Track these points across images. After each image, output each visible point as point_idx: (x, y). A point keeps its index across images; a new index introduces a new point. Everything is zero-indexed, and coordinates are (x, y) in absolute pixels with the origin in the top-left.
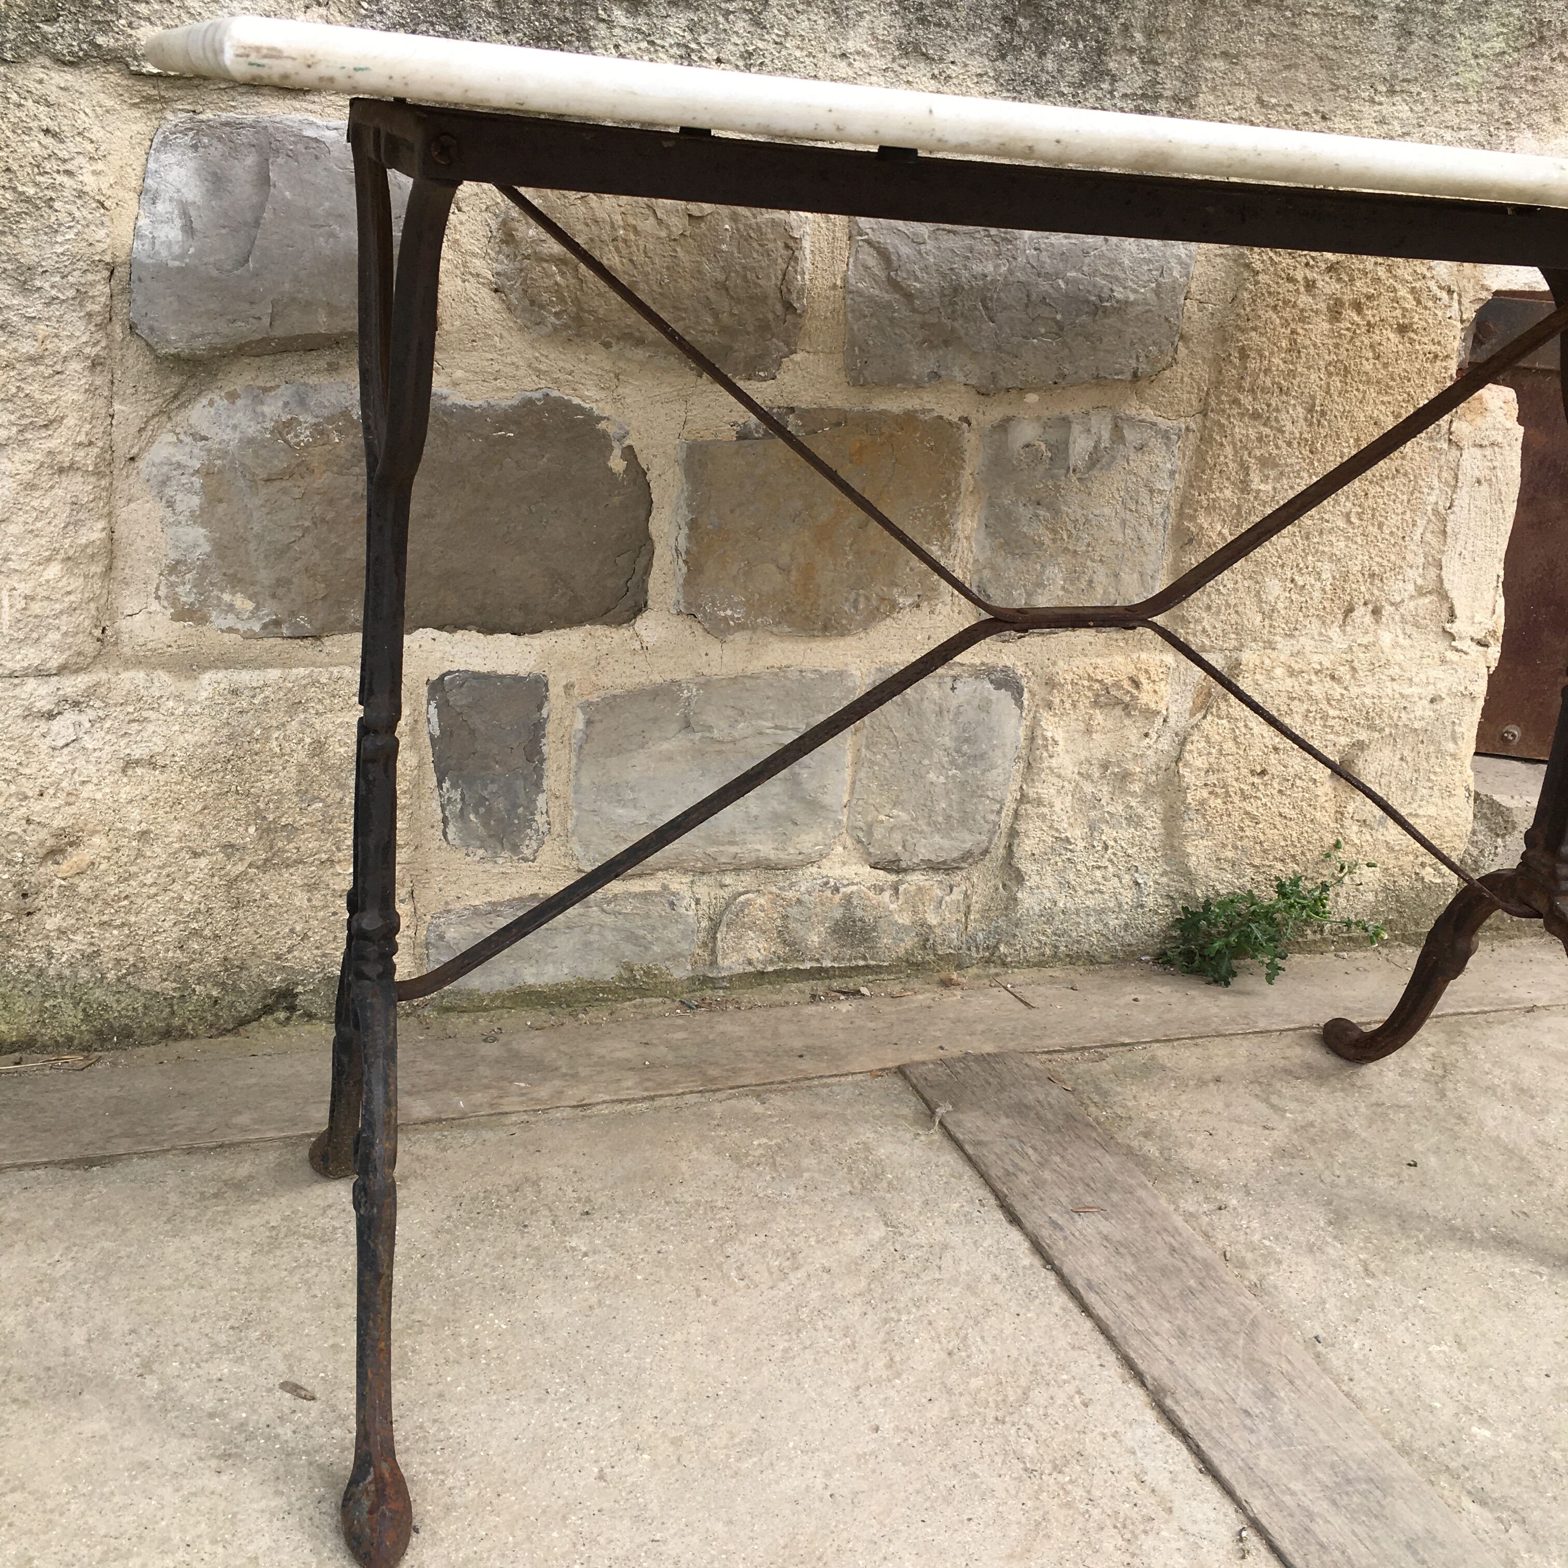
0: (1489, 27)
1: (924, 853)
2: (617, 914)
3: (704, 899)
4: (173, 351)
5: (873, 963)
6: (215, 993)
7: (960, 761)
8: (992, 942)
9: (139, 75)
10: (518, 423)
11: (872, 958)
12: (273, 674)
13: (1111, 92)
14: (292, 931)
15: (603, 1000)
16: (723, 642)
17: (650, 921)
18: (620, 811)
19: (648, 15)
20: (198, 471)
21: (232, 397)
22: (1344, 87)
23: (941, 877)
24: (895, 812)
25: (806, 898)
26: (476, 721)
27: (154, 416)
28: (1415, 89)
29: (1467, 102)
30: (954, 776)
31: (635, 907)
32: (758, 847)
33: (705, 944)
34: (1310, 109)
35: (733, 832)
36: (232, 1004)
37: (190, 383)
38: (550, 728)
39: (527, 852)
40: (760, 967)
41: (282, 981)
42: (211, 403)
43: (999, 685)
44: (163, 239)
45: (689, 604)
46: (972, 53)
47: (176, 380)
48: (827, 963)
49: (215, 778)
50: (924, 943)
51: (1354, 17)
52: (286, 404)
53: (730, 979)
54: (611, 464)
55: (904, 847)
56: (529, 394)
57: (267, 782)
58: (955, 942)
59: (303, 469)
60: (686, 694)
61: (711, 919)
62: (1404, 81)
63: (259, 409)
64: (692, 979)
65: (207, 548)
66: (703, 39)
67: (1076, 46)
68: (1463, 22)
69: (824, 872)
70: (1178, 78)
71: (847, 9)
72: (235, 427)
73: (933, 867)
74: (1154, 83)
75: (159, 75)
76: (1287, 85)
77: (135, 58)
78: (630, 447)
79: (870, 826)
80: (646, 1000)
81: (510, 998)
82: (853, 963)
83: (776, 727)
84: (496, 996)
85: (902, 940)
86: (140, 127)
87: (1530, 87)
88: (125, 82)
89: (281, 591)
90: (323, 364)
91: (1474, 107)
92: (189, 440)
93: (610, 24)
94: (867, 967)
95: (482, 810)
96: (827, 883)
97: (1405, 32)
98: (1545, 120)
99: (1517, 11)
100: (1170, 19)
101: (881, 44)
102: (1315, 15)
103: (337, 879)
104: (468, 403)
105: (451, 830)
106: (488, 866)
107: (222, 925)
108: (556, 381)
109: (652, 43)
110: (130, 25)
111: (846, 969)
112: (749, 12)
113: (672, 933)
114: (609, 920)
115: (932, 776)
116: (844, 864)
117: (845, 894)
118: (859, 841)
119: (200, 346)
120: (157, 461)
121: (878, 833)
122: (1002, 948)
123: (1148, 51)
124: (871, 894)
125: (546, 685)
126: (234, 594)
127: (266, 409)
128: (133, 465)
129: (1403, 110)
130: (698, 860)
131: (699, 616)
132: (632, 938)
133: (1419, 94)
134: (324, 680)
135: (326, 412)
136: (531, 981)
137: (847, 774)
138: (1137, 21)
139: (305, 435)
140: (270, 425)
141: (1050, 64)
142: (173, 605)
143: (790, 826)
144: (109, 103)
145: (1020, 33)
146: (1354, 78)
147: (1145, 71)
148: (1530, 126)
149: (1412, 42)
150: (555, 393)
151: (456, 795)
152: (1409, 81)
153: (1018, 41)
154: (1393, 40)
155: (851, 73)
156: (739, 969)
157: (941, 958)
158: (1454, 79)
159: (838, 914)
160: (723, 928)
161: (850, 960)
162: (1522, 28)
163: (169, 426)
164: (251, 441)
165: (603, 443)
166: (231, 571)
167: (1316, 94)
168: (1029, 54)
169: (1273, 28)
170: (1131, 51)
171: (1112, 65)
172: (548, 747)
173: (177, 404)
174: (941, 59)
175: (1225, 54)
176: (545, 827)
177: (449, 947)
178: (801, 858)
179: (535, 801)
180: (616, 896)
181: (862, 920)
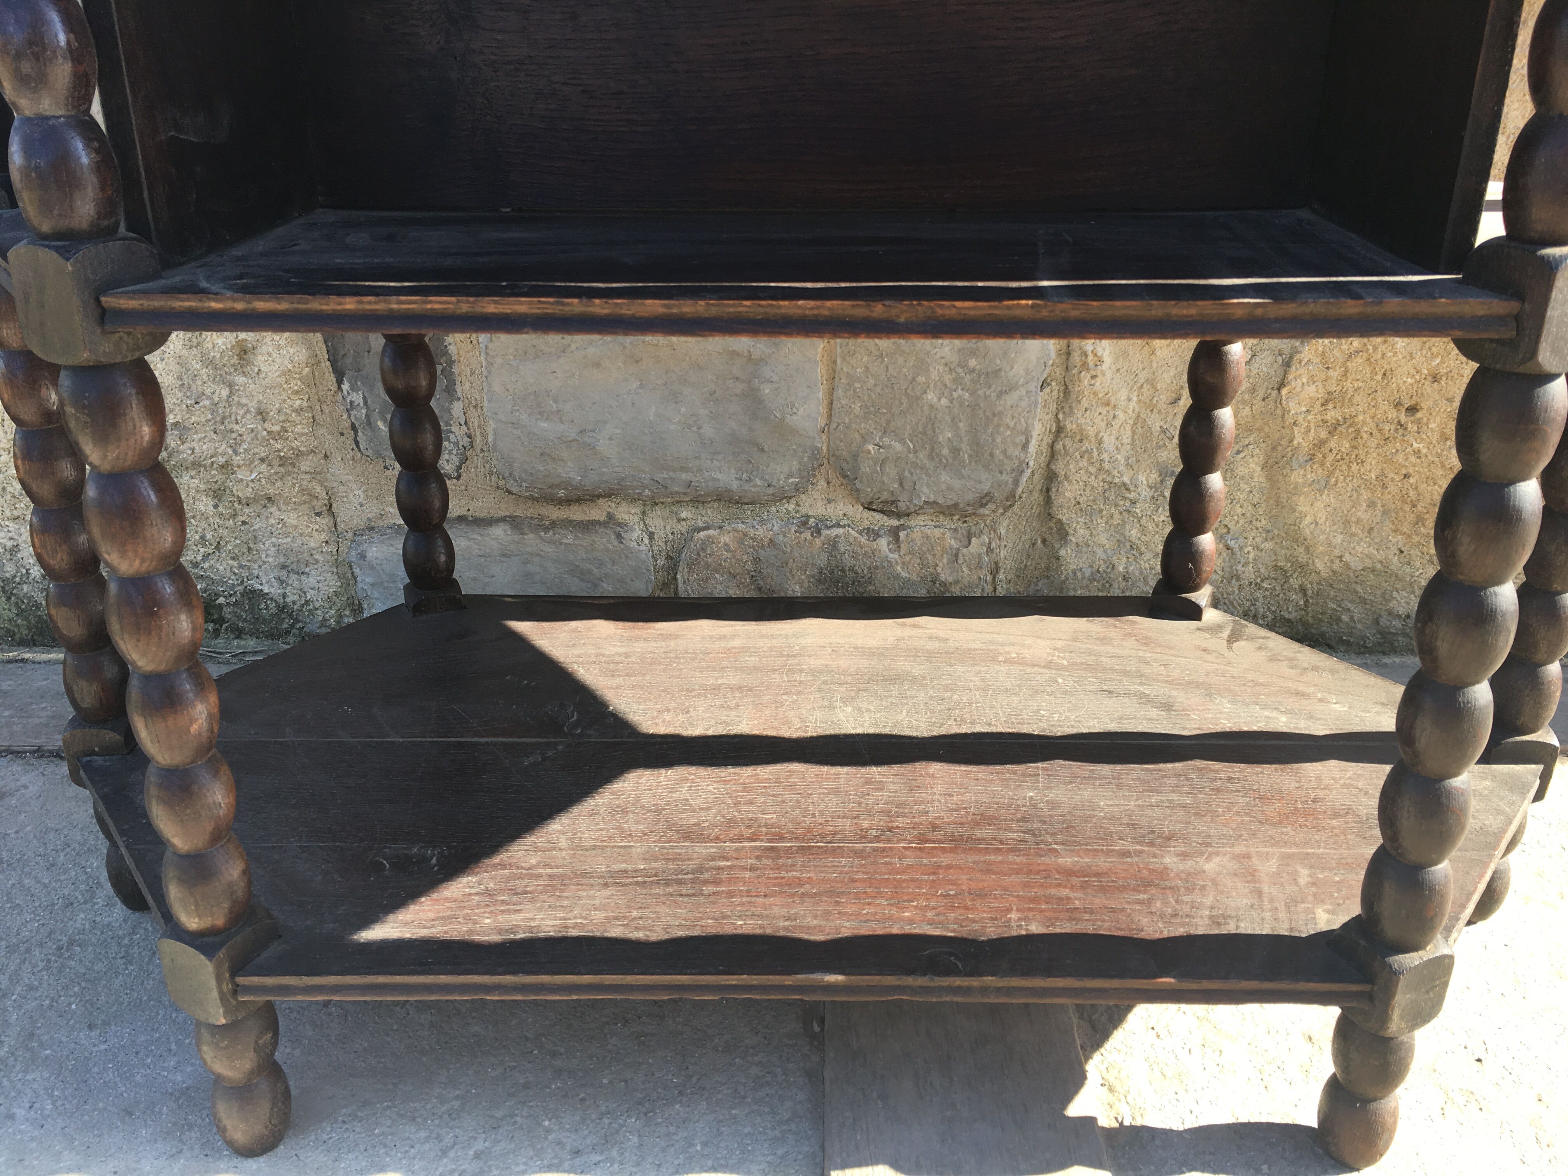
1: (926, 493)
2: (556, 543)
3: (660, 534)
7: (967, 378)
14: (203, 538)
17: (596, 554)
18: (544, 424)
23: (953, 523)
24: (886, 441)
25: (780, 539)
30: (961, 399)
31: (577, 537)
32: (719, 476)
33: (666, 586)
35: (684, 456)
39: (448, 468)
55: (901, 484)
61: (668, 557)
69: (804, 510)
73: (942, 511)
79: (855, 457)
96: (805, 523)
103: (241, 486)
105: (362, 439)
115: (931, 396)
116: (829, 501)
117: (827, 539)
118: (844, 475)
121: (866, 466)
124: (863, 540)
130: (645, 487)
137: (820, 393)
143: (756, 453)
151: (357, 398)
159: (822, 560)
160: (683, 569)
176: (466, 441)
177: (372, 567)
178: (770, 491)
179: (449, 411)
180: (553, 524)
181: (851, 569)
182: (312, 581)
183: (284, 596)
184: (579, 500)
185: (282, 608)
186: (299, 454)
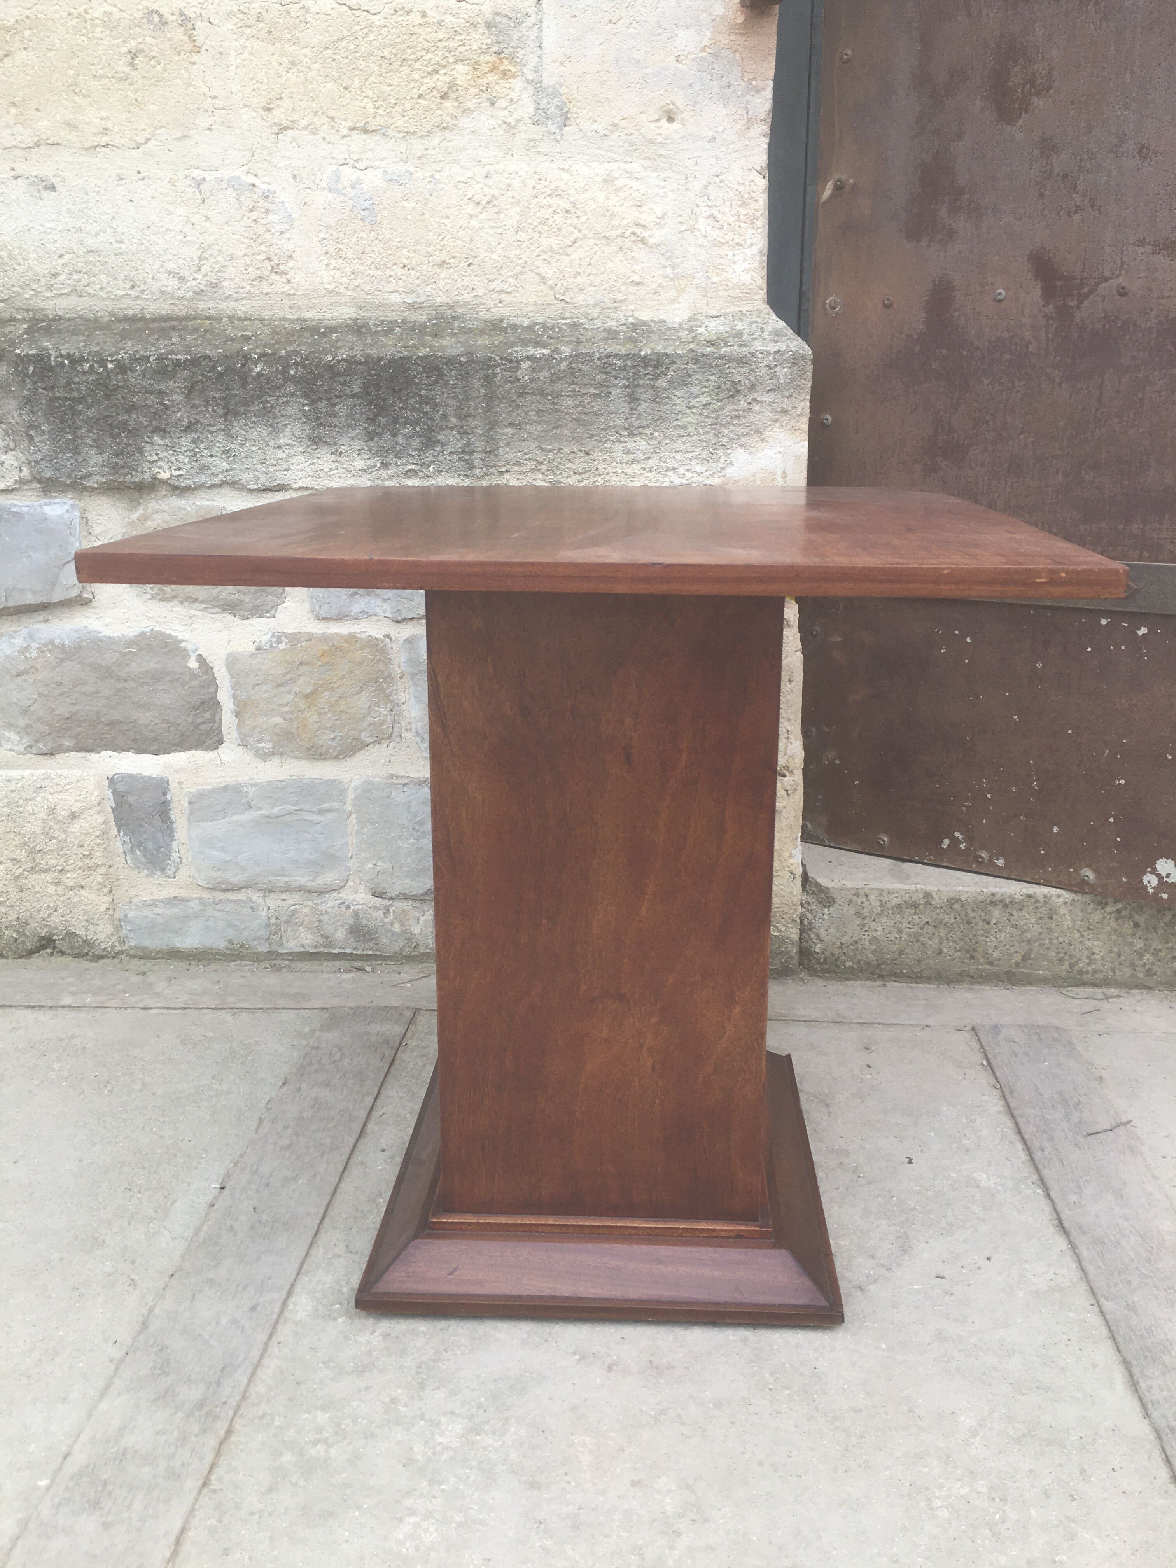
0: (695, 390)
1: (400, 890)
2: (222, 911)
3: (272, 907)
5: (378, 953)
6: (14, 936)
10: (136, 644)
11: (376, 951)
12: (27, 773)
13: (443, 452)
14: (49, 906)
15: (220, 959)
16: (265, 761)
17: (241, 917)
18: (215, 853)
19: (171, 437)
22: (596, 435)
24: (379, 864)
25: (329, 910)
26: (131, 799)
28: (648, 432)
29: (689, 435)
30: (413, 844)
31: (232, 909)
32: (300, 879)
33: (275, 933)
34: (575, 449)
35: (283, 869)
36: (23, 942)
38: (173, 805)
39: (170, 873)
40: (308, 949)
41: (47, 932)
45: (243, 740)
46: (353, 439)
48: (348, 951)
50: (411, 944)
51: (594, 394)
52: (25, 638)
53: (290, 954)
54: (189, 665)
55: (388, 884)
56: (143, 629)
57: (28, 828)
59: (33, 670)
60: (245, 789)
61: (277, 919)
62: (639, 427)
63: (13, 641)
64: (269, 953)
66: (202, 446)
67: (414, 429)
68: (675, 388)
69: (342, 897)
70: (483, 441)
71: (277, 423)
73: (408, 897)
74: (468, 444)
76: (556, 438)
78: (200, 655)
80: (243, 962)
81: (167, 953)
82: (365, 952)
83: (300, 810)
84: (158, 952)
85: (396, 941)
87: (735, 422)
89: (29, 730)
90: (41, 618)
91: (695, 438)
93: (152, 444)
94: (375, 955)
95: (142, 848)
96: (342, 903)
97: (633, 399)
98: (753, 440)
99: (713, 378)
100: (471, 409)
101: (300, 440)
102: (568, 396)
103: (68, 881)
104: (112, 635)
105: (128, 858)
106: (151, 879)
107: (14, 900)
108: (157, 622)
109: (174, 451)
111: (363, 955)
112: (224, 430)
114: (218, 914)
116: (355, 892)
117: (354, 911)
118: (363, 880)
123: (462, 427)
124: (371, 911)
125: (167, 782)
126: (9, 732)
127: (16, 641)
129: (642, 444)
130: (265, 884)
131: (249, 747)
132: (232, 925)
133: (651, 434)
134: (53, 776)
135: (43, 642)
136: (178, 945)
138: (450, 411)
139: (34, 654)
140: (17, 649)
141: (401, 440)
143: (318, 868)
145: (379, 426)
146: (602, 429)
147: (462, 438)
148: (741, 446)
149: (640, 404)
150: (157, 629)
151: (127, 839)
152: (642, 427)
153: (379, 430)
154: (626, 404)
155: (284, 455)
156: (296, 950)
157: (423, 954)
158: (675, 423)
159: (351, 921)
160: (284, 925)
161: (364, 950)
162: (719, 387)
164: (8, 657)
165: (184, 654)
167: (578, 440)
168: (387, 436)
169: (540, 407)
170: (452, 429)
171: (441, 437)
172: (174, 815)
174: (335, 444)
175: (511, 424)
176: (178, 860)
177: (130, 922)
178: (326, 887)
179: (171, 845)
180: (220, 901)
181: (368, 927)
182: (100, 928)
183: (86, 936)
184: (232, 890)
185: (85, 941)
186: (98, 866)
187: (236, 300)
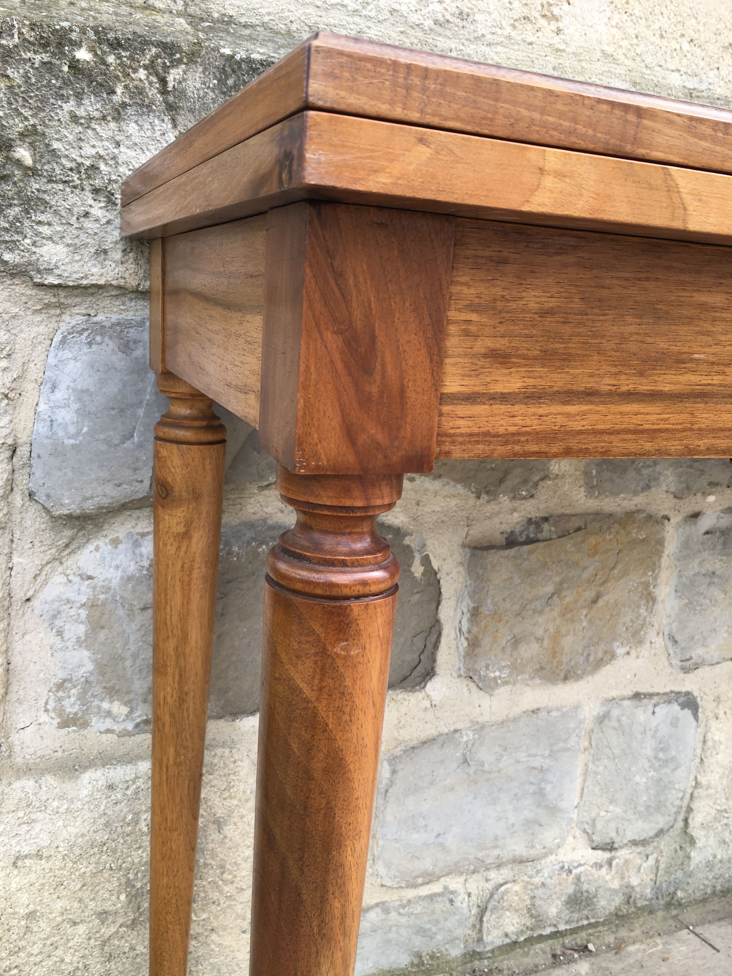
1: (630, 835)
2: (409, 915)
3: (474, 892)
4: (66, 512)
5: (593, 921)
7: (657, 764)
8: (672, 890)
9: (41, 286)
11: (593, 917)
12: (143, 766)
16: (491, 695)
17: (435, 916)
18: (415, 836)
20: (84, 605)
21: (116, 542)
23: (640, 849)
24: (611, 808)
25: (548, 881)
27: (48, 563)
30: (653, 776)
31: (424, 907)
32: (515, 847)
33: (474, 926)
35: (496, 839)
37: (81, 534)
40: (514, 938)
42: (97, 549)
43: (683, 706)
44: (60, 421)
45: (468, 670)
47: (68, 533)
48: (562, 927)
49: (93, 860)
50: (628, 900)
53: (493, 951)
54: (413, 570)
55: (617, 832)
58: (649, 896)
60: (465, 739)
61: (479, 906)
63: (137, 551)
64: (464, 955)
65: (90, 667)
69: (561, 858)
72: (117, 567)
73: (635, 843)
75: (59, 286)
77: (39, 271)
78: (427, 556)
79: (594, 821)
82: (580, 924)
83: (529, 756)
85: (614, 900)
86: (42, 329)
88: (29, 292)
89: (153, 697)
92: (76, 579)
94: (589, 924)
96: (563, 868)
110: (34, 244)
111: (574, 929)
113: (451, 923)
114: (403, 920)
115: (638, 778)
116: (574, 850)
117: (576, 874)
118: (585, 831)
119: (90, 506)
120: (49, 599)
121: (599, 826)
122: (679, 894)
124: (593, 871)
126: (111, 702)
127: (144, 550)
128: (29, 604)
130: (470, 864)
131: (475, 678)
132: (421, 931)
137: (578, 784)
140: (146, 563)
142: (60, 715)
143: (537, 828)
144: (15, 310)
156: (498, 942)
157: (639, 909)
159: (571, 890)
160: (488, 913)
161: (577, 921)
163: (60, 569)
164: (130, 578)
165: (408, 554)
166: (111, 684)
173: (67, 552)
178: (544, 851)
180: (409, 901)
181: (587, 891)
187: (489, 45)
